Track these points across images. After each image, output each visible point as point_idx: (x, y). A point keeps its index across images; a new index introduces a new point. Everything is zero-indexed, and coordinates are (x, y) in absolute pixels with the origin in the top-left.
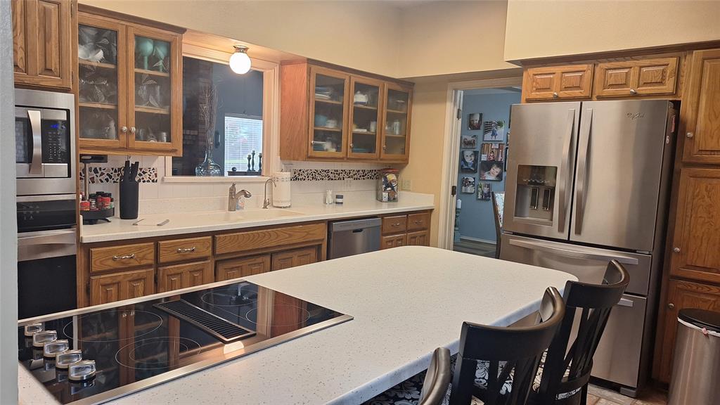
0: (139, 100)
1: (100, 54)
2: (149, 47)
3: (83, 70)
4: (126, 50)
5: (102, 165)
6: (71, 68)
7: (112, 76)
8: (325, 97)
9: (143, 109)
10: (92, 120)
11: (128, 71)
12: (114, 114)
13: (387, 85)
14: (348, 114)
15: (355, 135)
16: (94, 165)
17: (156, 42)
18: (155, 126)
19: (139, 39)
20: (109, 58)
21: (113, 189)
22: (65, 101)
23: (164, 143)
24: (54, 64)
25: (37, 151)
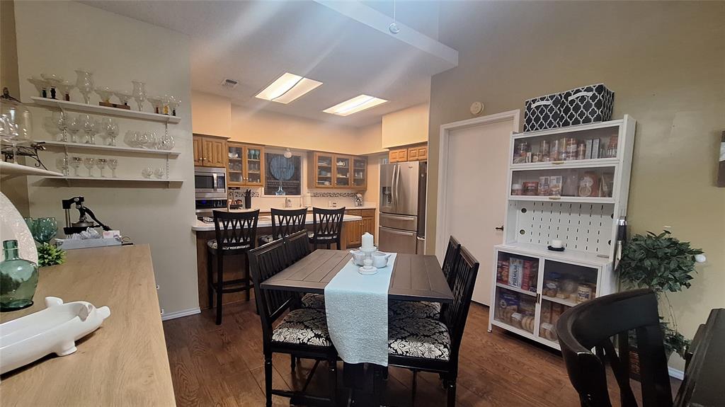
0: (250, 169)
1: (237, 155)
2: (253, 152)
3: (231, 161)
4: (245, 153)
5: (240, 191)
6: (226, 160)
7: (240, 162)
8: (324, 164)
9: (251, 172)
10: (235, 176)
11: (246, 160)
12: (241, 173)
13: (353, 158)
14: (334, 169)
15: (338, 178)
16: (237, 190)
17: (255, 150)
18: (254, 177)
19: (249, 150)
20: (239, 157)
21: (243, 199)
22: (224, 170)
23: (259, 183)
24: (220, 160)
25: (215, 185)
